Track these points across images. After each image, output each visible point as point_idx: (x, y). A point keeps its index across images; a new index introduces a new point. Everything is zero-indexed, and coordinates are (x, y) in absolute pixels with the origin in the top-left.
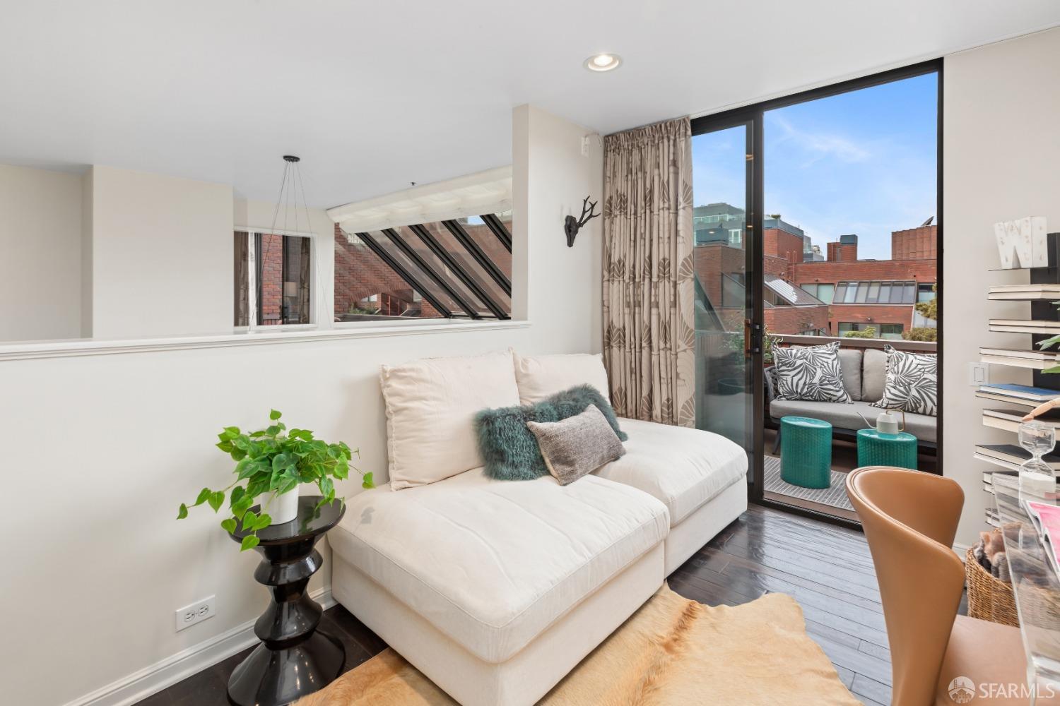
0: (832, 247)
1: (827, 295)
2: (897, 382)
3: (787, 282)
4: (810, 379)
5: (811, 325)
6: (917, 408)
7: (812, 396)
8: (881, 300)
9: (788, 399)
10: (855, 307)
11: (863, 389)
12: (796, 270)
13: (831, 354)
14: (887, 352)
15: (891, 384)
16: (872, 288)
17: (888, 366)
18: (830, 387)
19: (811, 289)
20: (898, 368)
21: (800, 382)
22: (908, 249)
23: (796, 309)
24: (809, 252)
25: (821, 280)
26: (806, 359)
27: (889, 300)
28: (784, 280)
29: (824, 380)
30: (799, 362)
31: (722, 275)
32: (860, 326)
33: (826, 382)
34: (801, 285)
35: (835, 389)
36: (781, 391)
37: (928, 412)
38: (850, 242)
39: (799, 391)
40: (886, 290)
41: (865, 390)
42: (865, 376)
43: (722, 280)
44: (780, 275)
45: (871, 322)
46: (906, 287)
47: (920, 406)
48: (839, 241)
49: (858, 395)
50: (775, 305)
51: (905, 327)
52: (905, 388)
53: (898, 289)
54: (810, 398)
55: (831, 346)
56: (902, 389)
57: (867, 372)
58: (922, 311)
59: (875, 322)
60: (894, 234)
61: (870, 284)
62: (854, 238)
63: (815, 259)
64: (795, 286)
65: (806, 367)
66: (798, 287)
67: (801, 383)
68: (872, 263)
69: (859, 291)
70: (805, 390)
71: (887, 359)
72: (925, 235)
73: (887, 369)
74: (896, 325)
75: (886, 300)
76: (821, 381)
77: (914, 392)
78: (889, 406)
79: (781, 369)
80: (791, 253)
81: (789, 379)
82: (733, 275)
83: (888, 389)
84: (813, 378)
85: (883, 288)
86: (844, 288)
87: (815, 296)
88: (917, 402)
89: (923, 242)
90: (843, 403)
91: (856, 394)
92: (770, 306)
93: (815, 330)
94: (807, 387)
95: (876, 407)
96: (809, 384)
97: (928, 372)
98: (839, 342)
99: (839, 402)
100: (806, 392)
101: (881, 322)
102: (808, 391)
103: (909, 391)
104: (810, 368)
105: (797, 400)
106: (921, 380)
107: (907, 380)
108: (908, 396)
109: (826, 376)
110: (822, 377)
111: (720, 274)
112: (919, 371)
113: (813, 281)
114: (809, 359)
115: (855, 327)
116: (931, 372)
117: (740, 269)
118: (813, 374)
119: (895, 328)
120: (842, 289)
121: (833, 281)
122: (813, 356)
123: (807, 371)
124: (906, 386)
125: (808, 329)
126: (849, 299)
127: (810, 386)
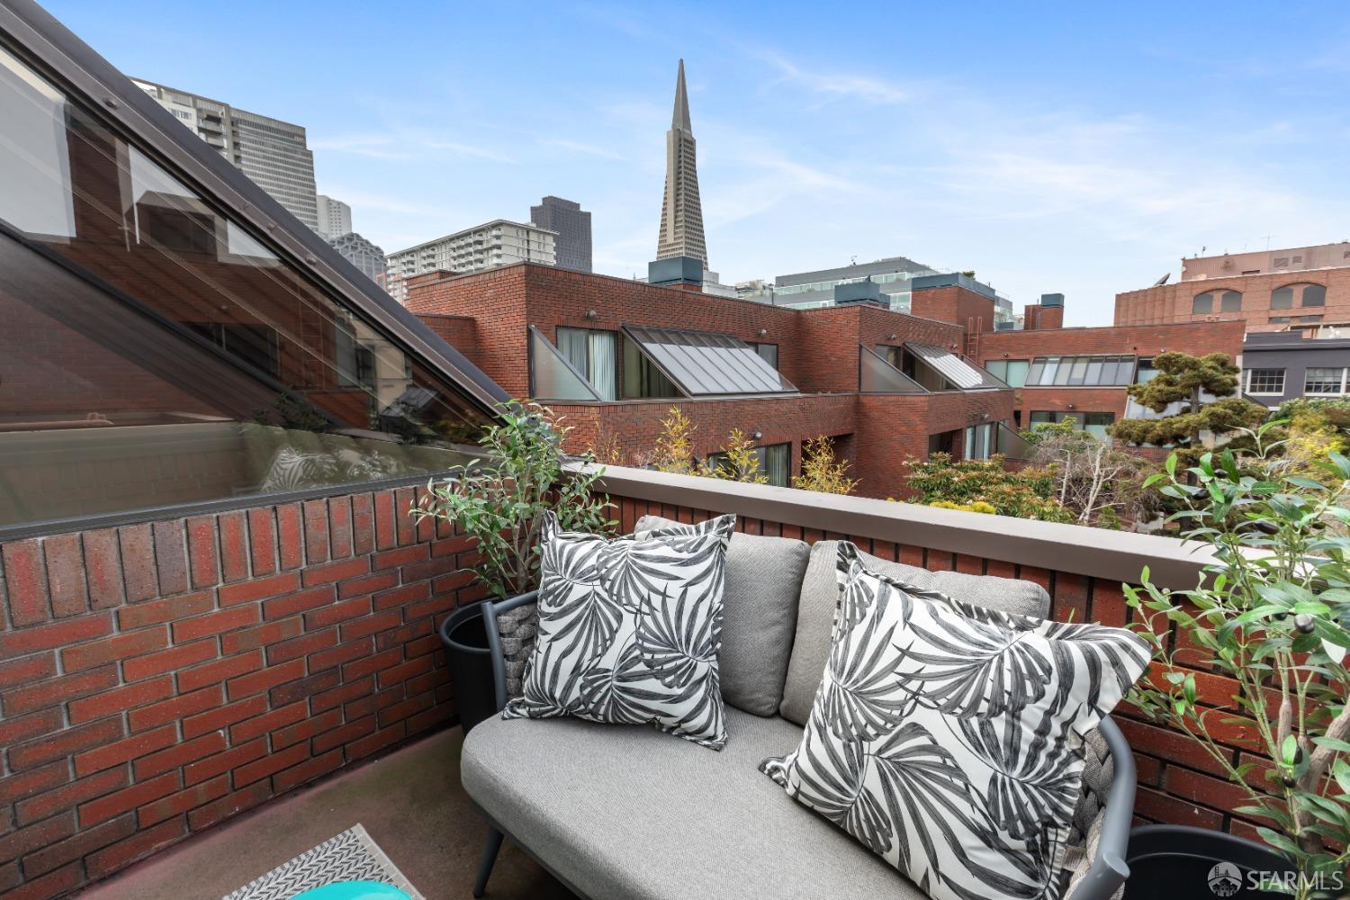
0: (1031, 311)
1: (1018, 376)
4: (595, 655)
5: (986, 416)
7: (593, 714)
8: (1088, 382)
9: (533, 717)
10: (1053, 390)
12: (980, 342)
16: (1077, 365)
17: (836, 622)
18: (652, 685)
19: (998, 368)
21: (565, 661)
22: (1135, 315)
23: (964, 393)
24: (1009, 321)
25: (1012, 356)
26: (603, 579)
27: (1100, 381)
28: (957, 356)
29: (637, 660)
30: (579, 590)
31: (861, 347)
32: (1058, 418)
33: (641, 667)
35: (666, 691)
38: (1054, 304)
39: (557, 695)
40: (1096, 367)
43: (860, 353)
44: (952, 347)
45: (1072, 411)
46: (1122, 364)
48: (1040, 302)
51: (1116, 416)
52: (847, 748)
53: (1111, 366)
54: (591, 717)
56: (839, 747)
58: (1135, 395)
59: (1079, 410)
60: (1118, 296)
61: (1075, 360)
62: (1059, 297)
64: (973, 363)
65: (594, 610)
67: (568, 665)
68: (1081, 332)
69: (1061, 369)
70: (575, 693)
72: (1158, 298)
73: (833, 631)
74: (1107, 415)
75: (1095, 382)
76: (626, 661)
77: (872, 780)
78: (801, 799)
81: (544, 646)
82: (878, 348)
84: (606, 649)
85: (1091, 365)
86: (1041, 366)
87: (1002, 376)
88: (878, 824)
89: (1154, 306)
90: (691, 741)
91: (760, 696)
92: (924, 391)
93: (992, 423)
94: (580, 680)
95: (776, 781)
96: (588, 674)
97: (932, 696)
98: (731, 515)
99: (676, 732)
100: (578, 698)
101: (1085, 410)
102: (581, 699)
103: (857, 765)
104: (603, 614)
105: (554, 718)
106: (901, 731)
107: (858, 713)
108: (850, 786)
109: (646, 645)
110: (632, 646)
111: (857, 346)
112: (900, 685)
113: (1002, 357)
114: (611, 578)
115: (1052, 417)
116: (942, 702)
117: (889, 339)
118: (608, 636)
119: (1105, 418)
120: (1038, 367)
121: (1027, 357)
122: (628, 568)
123: (594, 622)
124: (850, 741)
125: (983, 422)
126: (1047, 380)
127: (590, 678)
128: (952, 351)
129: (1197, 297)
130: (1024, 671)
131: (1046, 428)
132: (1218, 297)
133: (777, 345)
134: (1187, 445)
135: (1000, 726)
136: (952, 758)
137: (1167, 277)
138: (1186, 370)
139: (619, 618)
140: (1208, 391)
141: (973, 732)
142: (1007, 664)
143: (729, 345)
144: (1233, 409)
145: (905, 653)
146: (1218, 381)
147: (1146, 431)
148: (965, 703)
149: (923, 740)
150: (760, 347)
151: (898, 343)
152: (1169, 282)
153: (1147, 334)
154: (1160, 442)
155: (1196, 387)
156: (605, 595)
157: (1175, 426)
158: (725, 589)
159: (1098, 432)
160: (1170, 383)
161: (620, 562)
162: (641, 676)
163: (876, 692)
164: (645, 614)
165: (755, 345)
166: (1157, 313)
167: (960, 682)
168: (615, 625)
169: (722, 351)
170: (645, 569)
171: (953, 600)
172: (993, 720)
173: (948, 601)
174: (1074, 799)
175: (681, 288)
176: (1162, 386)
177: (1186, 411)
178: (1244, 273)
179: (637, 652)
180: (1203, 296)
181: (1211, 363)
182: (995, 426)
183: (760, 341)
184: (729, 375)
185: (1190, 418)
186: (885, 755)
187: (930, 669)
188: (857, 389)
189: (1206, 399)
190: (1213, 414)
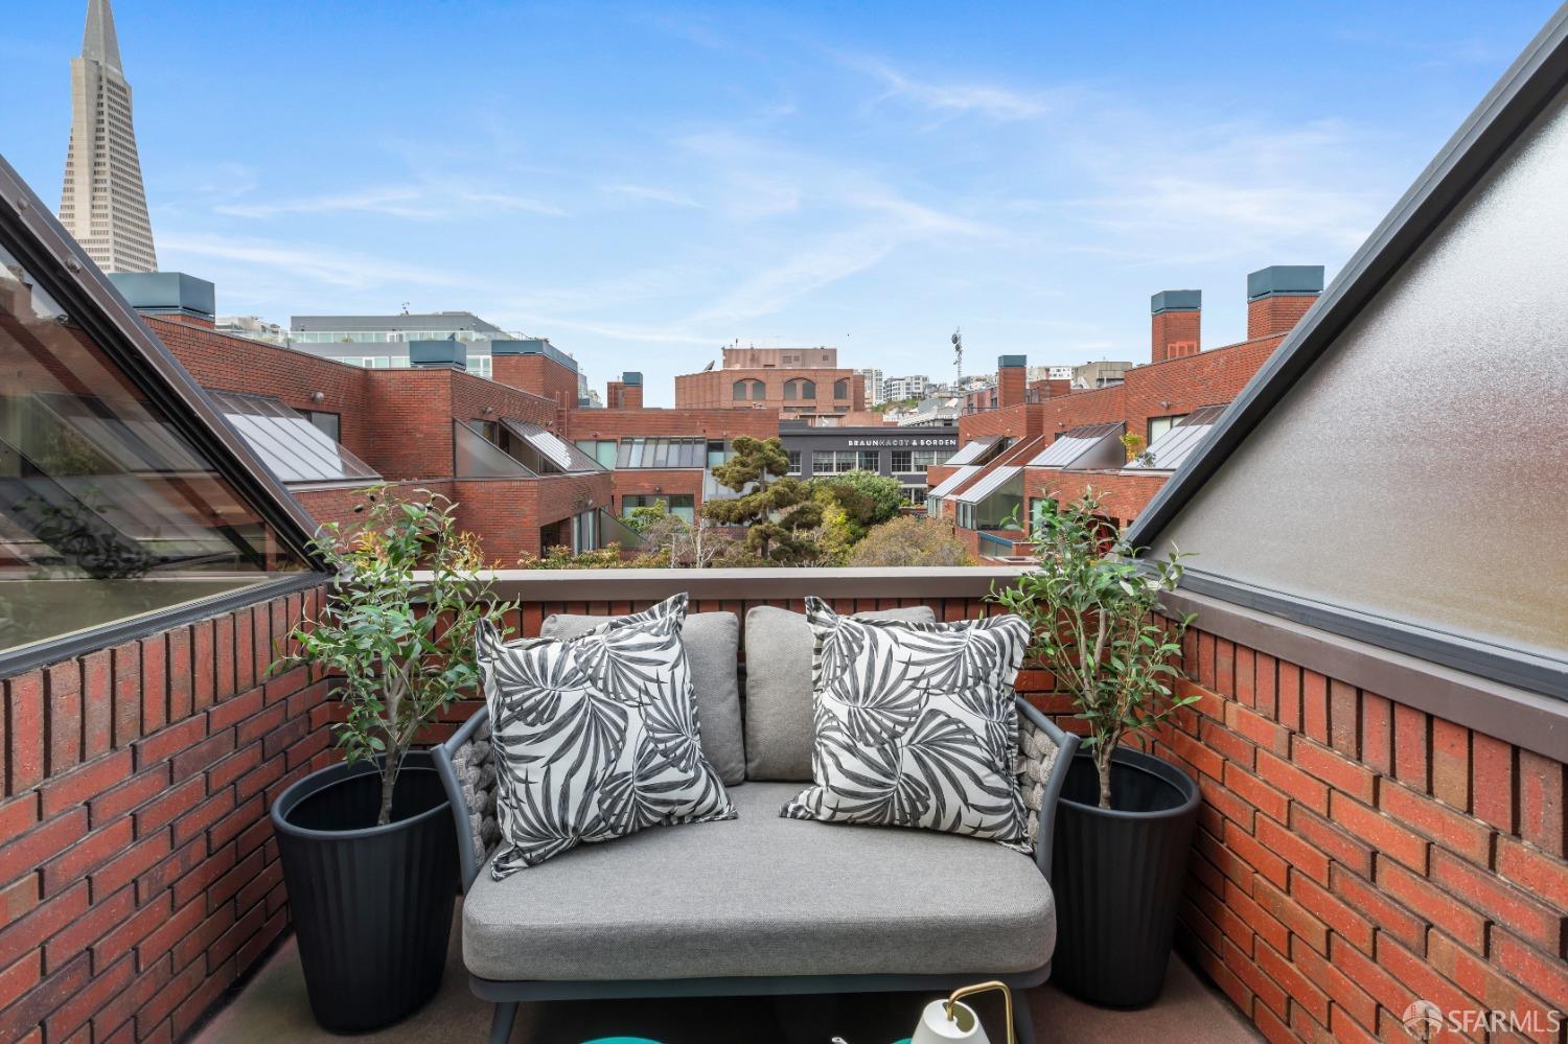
0: (612, 389)
1: (608, 456)
2: (857, 729)
3: (557, 437)
4: (609, 762)
5: (591, 502)
6: (916, 815)
7: (613, 828)
8: (670, 464)
9: (531, 864)
10: (641, 473)
11: (750, 741)
12: (569, 420)
13: (666, 646)
14: (812, 620)
15: (837, 735)
16: (659, 446)
17: (818, 667)
18: (670, 774)
19: (588, 448)
20: (854, 677)
21: (573, 781)
23: (569, 478)
24: (586, 397)
25: (601, 436)
26: (593, 680)
27: (679, 463)
28: (552, 433)
29: (653, 752)
30: (569, 698)
31: (454, 421)
32: (648, 500)
33: (659, 759)
34: (575, 441)
35: (682, 777)
36: (507, 827)
37: (945, 825)
38: (633, 382)
39: (571, 821)
40: (675, 449)
41: (756, 744)
42: (754, 698)
43: (454, 428)
44: (547, 425)
45: (659, 493)
46: (695, 446)
47: (927, 808)
48: (621, 380)
49: (737, 767)
50: (540, 473)
51: (697, 497)
52: (882, 750)
53: (687, 448)
54: (609, 834)
55: (663, 610)
56: (873, 753)
57: (758, 684)
58: (719, 476)
59: (665, 492)
60: (677, 378)
61: (658, 440)
62: (638, 376)
63: (592, 405)
64: (566, 442)
65: (594, 714)
66: (572, 445)
67: (579, 782)
68: (659, 413)
69: (647, 451)
70: (593, 811)
71: (814, 642)
72: (707, 382)
73: (815, 675)
74: (688, 496)
75: (676, 463)
76: (643, 758)
77: (908, 765)
78: (840, 816)
79: (509, 731)
80: (563, 394)
81: (536, 772)
82: (473, 422)
83: (832, 754)
84: (619, 752)
85: (671, 446)
86: (629, 446)
87: (594, 457)
88: (917, 796)
89: (705, 390)
90: (706, 821)
91: (733, 765)
92: (532, 476)
93: (595, 510)
94: (597, 795)
95: (802, 818)
96: (606, 784)
97: (938, 687)
98: (683, 594)
99: (696, 817)
100: (597, 816)
101: (673, 492)
102: (601, 814)
103: (893, 759)
104: (606, 716)
105: (563, 854)
106: (924, 719)
107: (885, 721)
108: (890, 778)
109: (657, 735)
110: (645, 740)
111: (450, 419)
112: (913, 687)
113: (591, 436)
114: (602, 675)
115: (641, 501)
116: (945, 688)
117: (484, 412)
118: (618, 737)
119: (685, 500)
120: (625, 448)
121: (615, 437)
122: (614, 662)
123: (598, 727)
124: (883, 744)
125: (587, 508)
126: (634, 463)
127: (607, 789)
128: (547, 428)
129: (735, 384)
130: (984, 651)
131: (641, 513)
132: (750, 385)
133: (339, 415)
134: (760, 522)
135: (981, 691)
136: (960, 722)
137: (712, 364)
138: (755, 453)
139: (624, 715)
140: (770, 471)
141: (970, 701)
142: (974, 650)
143: (271, 414)
144: (788, 486)
145: (908, 664)
146: (777, 462)
147: (730, 510)
148: (959, 683)
149: (941, 718)
150: (314, 415)
151: (493, 418)
152: (715, 369)
153: (714, 416)
154: (740, 521)
155: (762, 468)
156: (601, 696)
157: (752, 504)
158: (691, 668)
159: (685, 514)
160: (743, 464)
161: (602, 658)
162: (660, 769)
163: (895, 700)
164: (646, 704)
165: (307, 413)
166: (708, 398)
167: (952, 670)
168: (622, 723)
169: (261, 420)
170: (632, 660)
171: (910, 624)
172: (977, 688)
173: (906, 625)
174: (1016, 726)
175: (178, 320)
176: (738, 467)
177: (756, 490)
178: (765, 366)
179: (651, 746)
180: (739, 385)
181: (770, 447)
182: (597, 511)
183: (313, 407)
184: (304, 457)
185: (761, 496)
186: (915, 742)
187: (930, 669)
188: (452, 474)
189: (770, 479)
190: (776, 492)
